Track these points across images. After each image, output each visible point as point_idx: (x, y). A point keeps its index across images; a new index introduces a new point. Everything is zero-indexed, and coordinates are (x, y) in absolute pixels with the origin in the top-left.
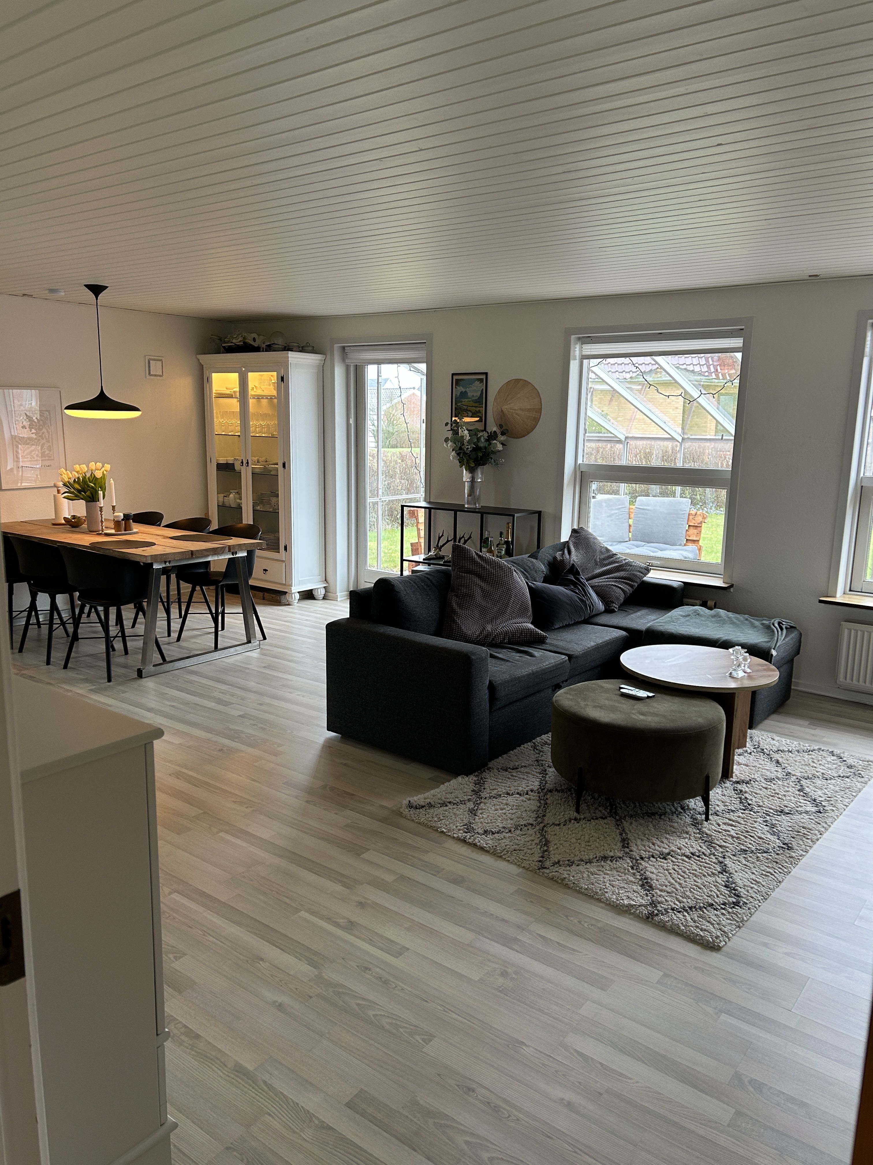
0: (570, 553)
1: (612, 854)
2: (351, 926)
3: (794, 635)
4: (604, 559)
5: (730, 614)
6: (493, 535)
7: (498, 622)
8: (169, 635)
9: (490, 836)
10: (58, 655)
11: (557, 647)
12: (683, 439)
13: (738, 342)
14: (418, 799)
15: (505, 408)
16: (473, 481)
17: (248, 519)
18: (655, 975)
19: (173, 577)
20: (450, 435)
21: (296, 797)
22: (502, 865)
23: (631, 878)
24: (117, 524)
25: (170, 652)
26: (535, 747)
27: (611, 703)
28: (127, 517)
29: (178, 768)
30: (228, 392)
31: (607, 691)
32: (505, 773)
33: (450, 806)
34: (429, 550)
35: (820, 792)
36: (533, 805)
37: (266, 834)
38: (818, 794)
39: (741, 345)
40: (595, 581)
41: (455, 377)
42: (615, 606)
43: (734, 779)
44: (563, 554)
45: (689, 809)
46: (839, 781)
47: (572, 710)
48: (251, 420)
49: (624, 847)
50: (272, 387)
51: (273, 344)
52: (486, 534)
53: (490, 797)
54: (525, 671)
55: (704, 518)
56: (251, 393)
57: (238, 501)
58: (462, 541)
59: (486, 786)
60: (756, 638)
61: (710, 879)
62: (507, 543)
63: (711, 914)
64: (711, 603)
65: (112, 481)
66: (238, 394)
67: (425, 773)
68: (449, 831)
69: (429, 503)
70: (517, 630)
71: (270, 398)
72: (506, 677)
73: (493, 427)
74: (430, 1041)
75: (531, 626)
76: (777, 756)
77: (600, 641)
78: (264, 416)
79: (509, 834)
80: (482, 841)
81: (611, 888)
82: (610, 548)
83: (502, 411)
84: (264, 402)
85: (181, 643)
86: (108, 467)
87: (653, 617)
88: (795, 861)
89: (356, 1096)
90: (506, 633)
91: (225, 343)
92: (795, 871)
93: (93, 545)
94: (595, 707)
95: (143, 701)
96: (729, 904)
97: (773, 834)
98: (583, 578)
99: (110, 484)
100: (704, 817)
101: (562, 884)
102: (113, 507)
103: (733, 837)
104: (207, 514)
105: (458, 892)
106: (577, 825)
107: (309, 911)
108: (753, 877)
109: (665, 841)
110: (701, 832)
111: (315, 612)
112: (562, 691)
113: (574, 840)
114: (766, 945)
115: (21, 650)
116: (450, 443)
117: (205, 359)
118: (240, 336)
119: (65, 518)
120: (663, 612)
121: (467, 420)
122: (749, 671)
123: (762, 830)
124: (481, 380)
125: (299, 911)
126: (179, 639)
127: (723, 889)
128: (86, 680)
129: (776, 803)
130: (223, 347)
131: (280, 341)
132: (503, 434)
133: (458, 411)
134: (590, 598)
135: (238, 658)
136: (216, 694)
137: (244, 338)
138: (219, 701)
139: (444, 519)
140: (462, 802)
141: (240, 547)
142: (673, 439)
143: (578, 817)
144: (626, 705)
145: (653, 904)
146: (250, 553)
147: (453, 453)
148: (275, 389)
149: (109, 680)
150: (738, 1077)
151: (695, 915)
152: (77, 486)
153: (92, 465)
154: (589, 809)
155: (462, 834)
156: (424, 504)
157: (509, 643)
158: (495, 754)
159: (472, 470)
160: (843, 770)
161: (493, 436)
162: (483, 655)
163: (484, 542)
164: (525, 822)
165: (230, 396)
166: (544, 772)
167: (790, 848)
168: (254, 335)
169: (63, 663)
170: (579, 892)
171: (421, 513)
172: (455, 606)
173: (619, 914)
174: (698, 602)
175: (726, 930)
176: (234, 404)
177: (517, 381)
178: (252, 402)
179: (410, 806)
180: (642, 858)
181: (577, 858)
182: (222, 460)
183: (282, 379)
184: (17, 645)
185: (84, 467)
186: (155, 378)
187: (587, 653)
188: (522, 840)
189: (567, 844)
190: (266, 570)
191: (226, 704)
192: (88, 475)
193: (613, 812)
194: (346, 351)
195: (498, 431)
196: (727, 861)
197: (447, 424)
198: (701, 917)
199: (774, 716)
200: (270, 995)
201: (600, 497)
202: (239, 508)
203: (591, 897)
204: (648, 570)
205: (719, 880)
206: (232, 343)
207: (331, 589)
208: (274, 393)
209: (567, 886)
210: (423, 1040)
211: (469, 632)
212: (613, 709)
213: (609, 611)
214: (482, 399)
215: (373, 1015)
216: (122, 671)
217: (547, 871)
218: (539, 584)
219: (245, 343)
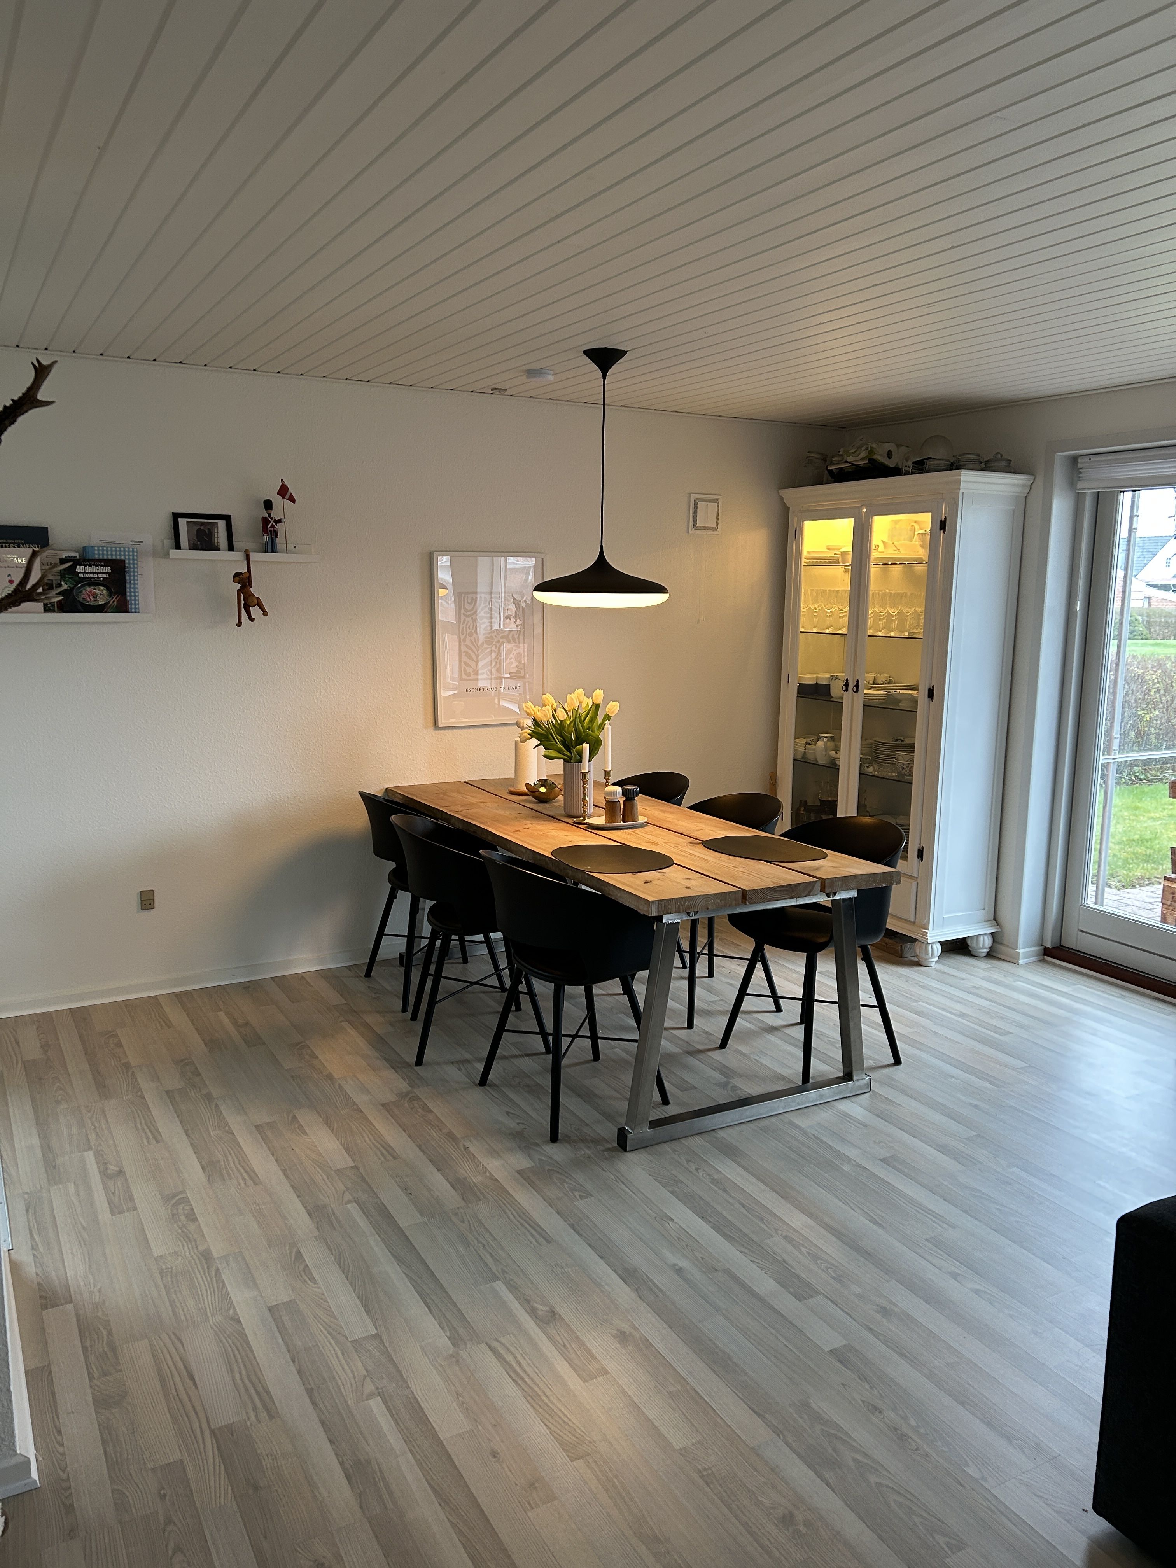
24: (611, 807)
30: (831, 555)
48: (870, 605)
50: (916, 542)
51: (927, 459)
56: (874, 554)
57: (833, 753)
65: (608, 726)
66: (850, 557)
71: (909, 564)
78: (896, 598)
91: (832, 463)
99: (604, 732)
102: (607, 773)
104: (773, 777)
117: (794, 496)
118: (864, 448)
119: (527, 785)
130: (829, 471)
131: (945, 455)
137: (871, 452)
148: (922, 546)
165: (832, 562)
168: (890, 446)
176: (840, 577)
178: (875, 571)
182: (809, 678)
183: (943, 525)
186: (703, 532)
194: (1079, 466)
202: (833, 767)
206: (846, 462)
207: (1006, 938)
208: (922, 553)
219: (871, 460)
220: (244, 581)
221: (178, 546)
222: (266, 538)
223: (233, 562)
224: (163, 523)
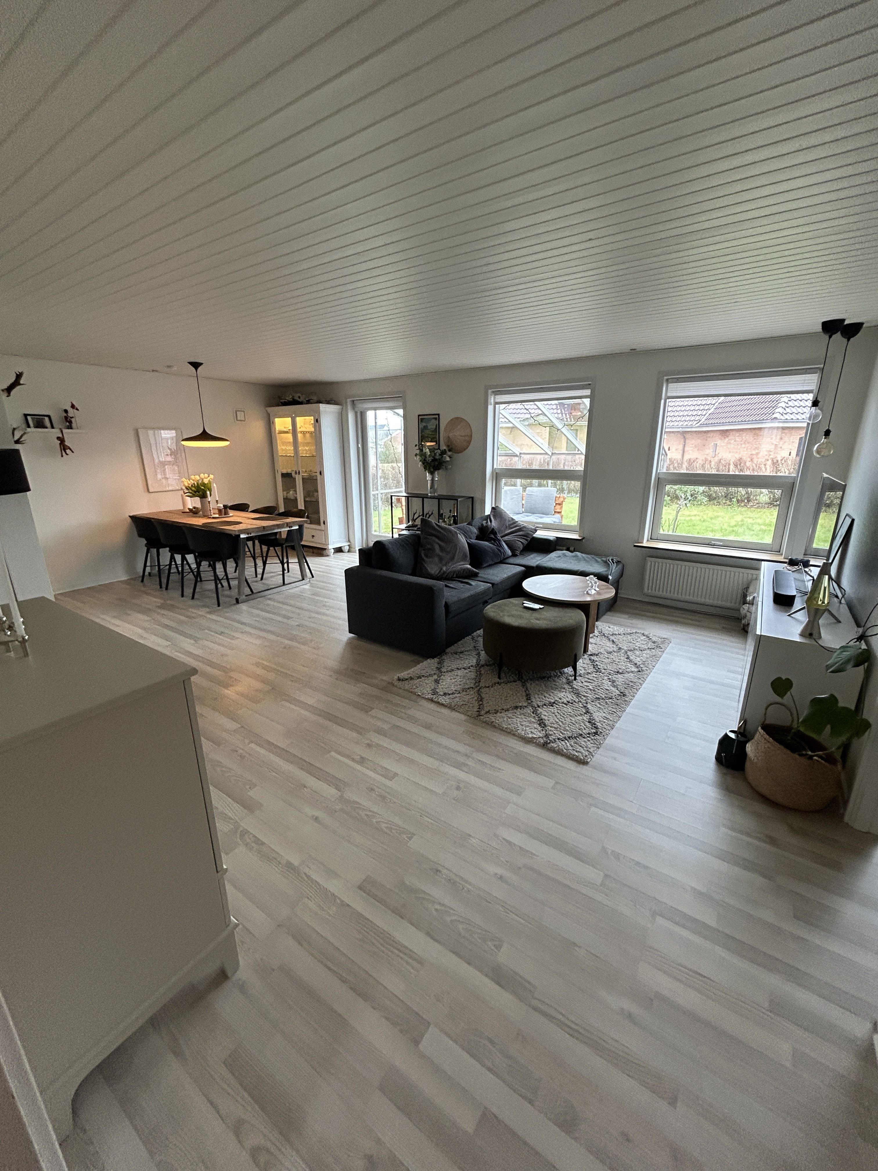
0: (491, 521)
1: (520, 704)
2: (362, 761)
3: (620, 566)
4: (511, 525)
5: (584, 555)
6: (445, 512)
7: (450, 565)
8: (256, 576)
9: (448, 697)
10: (188, 591)
11: (485, 578)
12: (552, 454)
13: (588, 392)
14: (404, 674)
15: (451, 435)
16: (433, 480)
17: (301, 506)
18: (550, 783)
19: (257, 542)
20: (418, 452)
21: (331, 676)
22: (455, 715)
23: (533, 720)
24: (220, 511)
25: (256, 587)
26: (473, 639)
27: (519, 613)
28: (225, 507)
29: (258, 660)
30: (285, 430)
31: (515, 605)
32: (455, 655)
33: (423, 678)
34: (409, 522)
35: (638, 659)
36: (473, 675)
37: (311, 701)
38: (637, 660)
39: (589, 394)
40: (506, 538)
41: (420, 417)
42: (518, 552)
43: (589, 653)
44: (487, 522)
45: (564, 673)
46: (648, 652)
47: (495, 619)
48: (299, 446)
49: (527, 699)
50: (311, 426)
51: (310, 400)
52: (441, 512)
53: (447, 672)
54: (467, 595)
55: (564, 499)
56: (299, 430)
57: (295, 495)
58: (428, 516)
59: (445, 664)
60: (599, 569)
61: (580, 718)
62: (454, 516)
63: (582, 741)
64: (572, 549)
65: (215, 485)
66: (291, 431)
67: (408, 657)
68: (423, 694)
69: (408, 493)
70: (461, 569)
71: (311, 433)
72: (455, 599)
73: (443, 447)
74: (412, 837)
75: (469, 566)
76: (612, 638)
77: (510, 574)
78: (307, 444)
79: (459, 695)
80: (442, 700)
81: (521, 727)
82: (514, 518)
83: (449, 437)
84: (308, 435)
85: (263, 581)
86: (212, 476)
87: (539, 558)
88: (627, 703)
89: (364, 881)
90: (454, 572)
91: (282, 400)
92: (628, 709)
93: (204, 525)
94: (509, 616)
95: (238, 617)
96: (592, 733)
97: (614, 686)
98: (499, 536)
99: (214, 487)
100: (573, 678)
101: (492, 725)
102: (217, 501)
103: (591, 690)
104: (277, 504)
105: (427, 734)
106: (500, 687)
107: (336, 752)
108: (604, 715)
109: (552, 694)
110: (573, 688)
111: (343, 560)
112: (489, 606)
113: (498, 697)
114: (615, 759)
115: (167, 589)
116: (418, 457)
117: (272, 410)
118: (290, 395)
119: (189, 509)
120: (545, 555)
121: (428, 444)
122: (597, 589)
123: (607, 684)
124: (436, 419)
125: (330, 752)
126: (262, 579)
127: (587, 724)
128: (204, 606)
129: (614, 667)
130: (281, 402)
131: (315, 398)
132: (450, 451)
133: (423, 438)
134: (503, 549)
135: (297, 589)
136: (284, 612)
137: (293, 396)
138: (284, 616)
139: (416, 503)
140: (431, 675)
141: (294, 523)
142: (546, 454)
143: (500, 681)
144: (527, 614)
145: (547, 736)
146: (301, 527)
147: (420, 463)
149: (219, 606)
150: (604, 850)
151: (572, 742)
152: (193, 489)
153: (202, 475)
154: (506, 676)
155: (430, 696)
156: (405, 495)
157: (457, 577)
158: (449, 644)
159: (432, 473)
160: (652, 645)
161: (443, 452)
162: (441, 587)
163: (440, 516)
164: (468, 687)
165: (286, 432)
166: (479, 654)
167: (624, 695)
168: (299, 395)
169: (191, 595)
170: (502, 730)
171: (403, 500)
172: (423, 555)
173: (526, 743)
174: (564, 548)
175: (591, 750)
176: (290, 437)
177: (457, 418)
178: (300, 436)
179: (399, 679)
180: (539, 706)
181: (500, 708)
182: (285, 471)
183: (317, 421)
184: (164, 586)
185: (198, 478)
186: (240, 422)
187: (502, 582)
188: (467, 698)
189: (494, 699)
190: (313, 536)
191: (289, 618)
192: (200, 482)
193: (520, 678)
194: (355, 403)
195: (447, 450)
196: (589, 706)
197: (416, 446)
198: (575, 743)
199: (609, 613)
200: (309, 811)
201: (506, 488)
202: (296, 499)
203: (510, 733)
204: (536, 531)
205: (585, 718)
206: (286, 399)
207: (352, 546)
208: (313, 430)
209: (495, 727)
210: (407, 837)
211: (433, 572)
212: (521, 617)
213: (514, 555)
214: (437, 429)
215: (376, 822)
216: (227, 599)
217: (482, 717)
218: (474, 541)
219: (293, 399)
220: (62, 440)
221: (29, 426)
222: (68, 424)
223: (56, 433)
224: (21, 418)
